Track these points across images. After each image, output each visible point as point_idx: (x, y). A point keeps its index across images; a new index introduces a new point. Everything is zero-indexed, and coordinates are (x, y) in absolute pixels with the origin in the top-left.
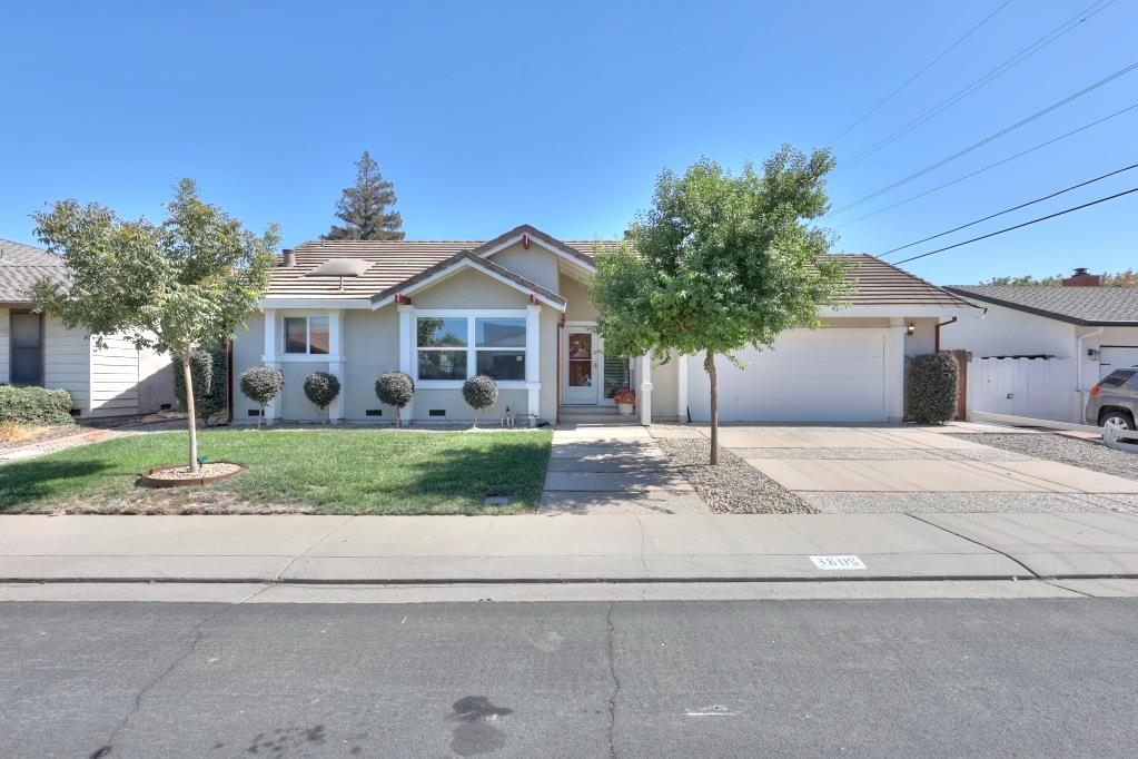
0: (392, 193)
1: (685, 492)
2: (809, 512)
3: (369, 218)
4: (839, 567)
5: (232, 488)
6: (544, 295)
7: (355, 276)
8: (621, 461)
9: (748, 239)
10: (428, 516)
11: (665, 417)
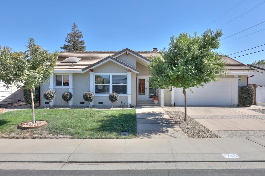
0: (82, 35)
1: (179, 130)
2: (217, 138)
3: (75, 42)
4: (231, 157)
5: (46, 129)
6: (133, 69)
7: (76, 63)
8: (158, 119)
9: (197, 57)
10: (106, 139)
11: (168, 104)
